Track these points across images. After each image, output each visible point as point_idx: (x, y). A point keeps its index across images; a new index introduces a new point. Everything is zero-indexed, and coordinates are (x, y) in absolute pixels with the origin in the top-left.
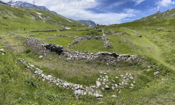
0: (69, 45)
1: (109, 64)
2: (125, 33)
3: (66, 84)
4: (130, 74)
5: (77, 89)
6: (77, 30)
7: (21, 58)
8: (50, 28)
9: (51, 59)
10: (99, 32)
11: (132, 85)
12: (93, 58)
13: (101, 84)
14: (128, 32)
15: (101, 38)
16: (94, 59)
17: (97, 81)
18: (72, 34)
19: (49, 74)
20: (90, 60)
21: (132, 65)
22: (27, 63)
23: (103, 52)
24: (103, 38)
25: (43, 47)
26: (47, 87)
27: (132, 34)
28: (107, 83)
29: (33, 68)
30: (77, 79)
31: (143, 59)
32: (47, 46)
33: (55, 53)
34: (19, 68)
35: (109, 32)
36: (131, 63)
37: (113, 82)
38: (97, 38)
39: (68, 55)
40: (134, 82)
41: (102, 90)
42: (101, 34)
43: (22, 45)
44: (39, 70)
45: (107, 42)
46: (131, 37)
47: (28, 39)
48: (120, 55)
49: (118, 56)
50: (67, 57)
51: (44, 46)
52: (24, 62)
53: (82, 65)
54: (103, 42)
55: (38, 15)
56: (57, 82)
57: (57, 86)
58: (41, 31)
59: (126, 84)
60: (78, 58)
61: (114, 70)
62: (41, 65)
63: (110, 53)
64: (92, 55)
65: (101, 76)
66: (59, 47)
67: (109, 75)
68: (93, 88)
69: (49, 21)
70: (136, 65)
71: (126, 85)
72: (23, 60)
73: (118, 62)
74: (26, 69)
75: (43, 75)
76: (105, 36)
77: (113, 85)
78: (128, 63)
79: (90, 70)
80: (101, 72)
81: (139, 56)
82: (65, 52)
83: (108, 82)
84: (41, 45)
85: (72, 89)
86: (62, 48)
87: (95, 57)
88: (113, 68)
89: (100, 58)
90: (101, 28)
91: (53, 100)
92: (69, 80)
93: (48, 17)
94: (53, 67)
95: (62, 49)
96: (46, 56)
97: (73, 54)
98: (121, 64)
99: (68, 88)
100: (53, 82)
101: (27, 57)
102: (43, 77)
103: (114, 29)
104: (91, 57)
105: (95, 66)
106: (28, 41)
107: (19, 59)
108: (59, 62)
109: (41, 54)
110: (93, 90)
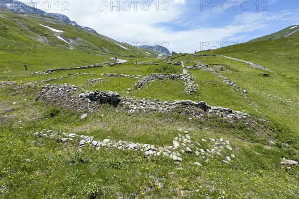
0: (128, 91)
1: (193, 119)
2: (227, 67)
3: (132, 145)
4: (228, 142)
5: (148, 150)
6: (138, 63)
7: (42, 129)
8: (87, 62)
9: (102, 115)
10: (176, 66)
11: (228, 158)
12: (168, 109)
13: (181, 145)
14: (233, 66)
15: (180, 77)
16: (170, 110)
17: (174, 141)
18: (131, 71)
19: (105, 137)
20: (163, 112)
21: (234, 128)
22: (59, 134)
23: (184, 101)
24: (183, 77)
25: (84, 99)
26: (105, 155)
27: (242, 69)
28: (188, 145)
29: (75, 138)
30: (146, 137)
31: (262, 123)
32: (92, 96)
33: (107, 104)
34: (43, 148)
35: (195, 66)
36: (231, 124)
37: (197, 145)
38: (174, 77)
39: (130, 106)
40: (233, 156)
41: (181, 153)
42: (181, 70)
43: (34, 104)
44: (87, 137)
45: (190, 84)
46: (240, 76)
47: (43, 88)
48: (212, 107)
49: (210, 108)
50: (127, 108)
51: (85, 96)
52: (52, 135)
53: (152, 119)
54: (184, 84)
55: (52, 32)
56: (119, 145)
57: (120, 150)
58: (70, 69)
59: (218, 153)
60: (145, 109)
61: (200, 128)
62: (87, 128)
63: (195, 103)
64: (167, 104)
65: (179, 135)
66: (112, 95)
67: (191, 135)
68: (170, 149)
69: (82, 48)
70: (242, 129)
71: (218, 155)
72: (49, 131)
73: (207, 119)
74: (60, 146)
75: (95, 142)
76: (187, 73)
77: (197, 148)
78: (226, 122)
79: (164, 126)
80: (180, 130)
81: (252, 115)
82: (123, 102)
83: (190, 144)
84: (79, 96)
85: (142, 150)
86: (118, 96)
87: (171, 108)
88: (199, 125)
89: (178, 109)
90: (180, 58)
91: (119, 167)
92: (135, 141)
93: (79, 39)
94: (108, 127)
95: (118, 98)
96: (93, 113)
97: (138, 104)
98: (212, 121)
99: (136, 149)
100: (113, 147)
101: (55, 123)
102: (95, 146)
103: (204, 59)
104: (165, 107)
105: (171, 120)
106: (47, 93)
107: (37, 133)
108: (117, 118)
109: (83, 111)
110: (169, 151)
